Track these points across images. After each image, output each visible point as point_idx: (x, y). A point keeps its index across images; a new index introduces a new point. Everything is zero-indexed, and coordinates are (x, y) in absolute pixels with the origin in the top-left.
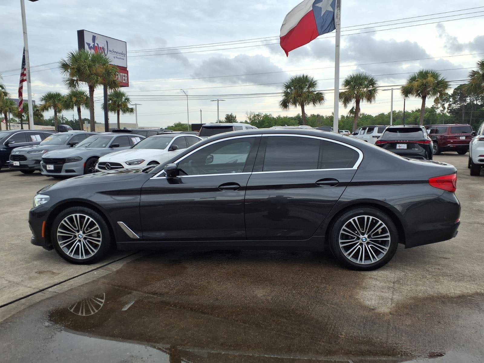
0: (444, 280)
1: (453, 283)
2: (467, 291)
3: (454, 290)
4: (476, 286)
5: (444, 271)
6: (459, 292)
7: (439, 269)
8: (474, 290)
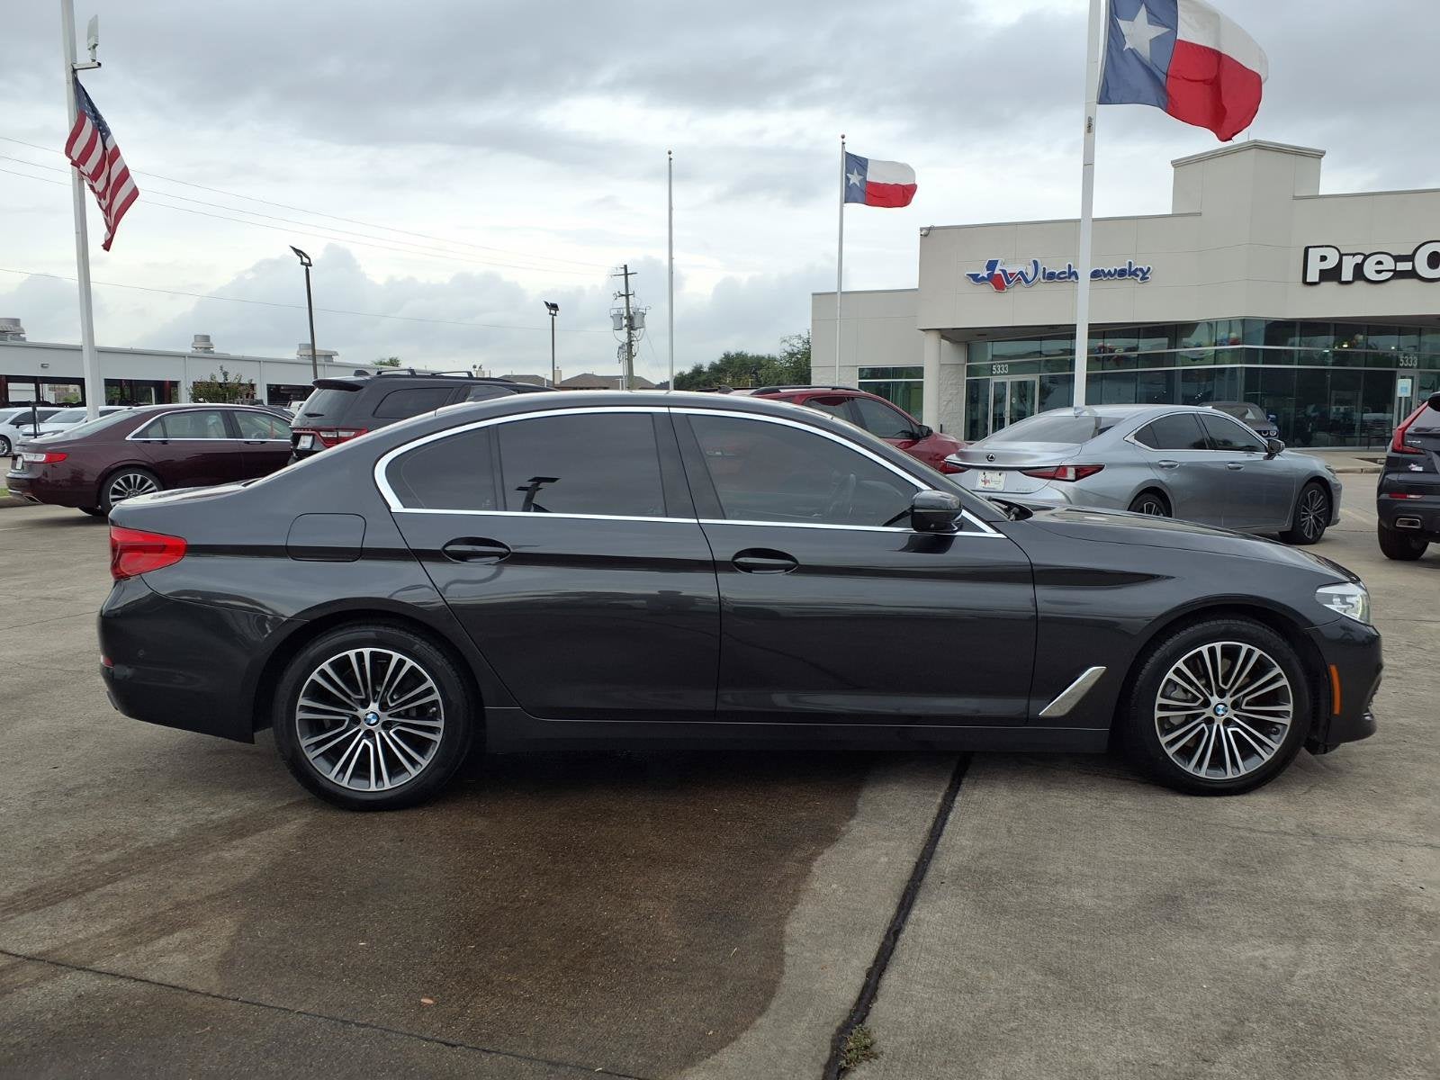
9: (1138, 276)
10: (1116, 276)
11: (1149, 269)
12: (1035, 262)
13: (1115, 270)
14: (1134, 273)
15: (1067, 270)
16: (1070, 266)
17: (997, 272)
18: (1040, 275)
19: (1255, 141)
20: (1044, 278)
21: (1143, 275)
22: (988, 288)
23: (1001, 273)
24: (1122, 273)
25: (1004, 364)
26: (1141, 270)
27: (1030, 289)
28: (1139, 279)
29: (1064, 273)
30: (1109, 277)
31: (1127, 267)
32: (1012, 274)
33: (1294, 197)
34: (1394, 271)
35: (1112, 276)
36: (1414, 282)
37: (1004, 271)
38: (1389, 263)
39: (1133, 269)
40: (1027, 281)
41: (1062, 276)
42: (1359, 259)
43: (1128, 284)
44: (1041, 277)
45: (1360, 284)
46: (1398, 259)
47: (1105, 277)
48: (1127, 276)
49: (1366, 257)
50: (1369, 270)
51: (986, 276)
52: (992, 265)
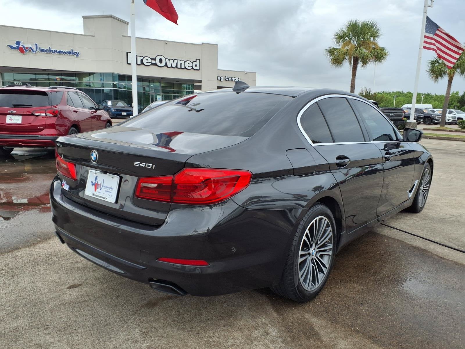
0: (67, 250)
1: (57, 249)
2: (43, 245)
3: (55, 243)
4: (34, 253)
5: (69, 262)
6: (50, 242)
7: (77, 262)
8: (36, 248)
9: (75, 55)
10: (67, 54)
11: (79, 53)
12: (36, 45)
13: (67, 51)
14: (74, 54)
15: (49, 49)
16: (50, 48)
17: (21, 46)
18: (38, 50)
19: (111, 15)
20: (40, 51)
21: (77, 55)
22: (17, 52)
23: (22, 46)
24: (69, 53)
25: (20, 82)
26: (76, 53)
27: (35, 55)
28: (75, 56)
29: (48, 50)
30: (65, 54)
31: (71, 51)
32: (27, 48)
33: (122, 35)
34: (151, 63)
35: (66, 53)
36: (156, 67)
37: (24, 46)
38: (150, 60)
39: (73, 52)
40: (34, 52)
41: (47, 51)
42: (142, 58)
43: (72, 57)
44: (39, 50)
45: (142, 66)
46: (152, 59)
47: (63, 53)
48: (71, 54)
49: (144, 58)
50: (145, 62)
51: (16, 47)
52: (18, 43)
